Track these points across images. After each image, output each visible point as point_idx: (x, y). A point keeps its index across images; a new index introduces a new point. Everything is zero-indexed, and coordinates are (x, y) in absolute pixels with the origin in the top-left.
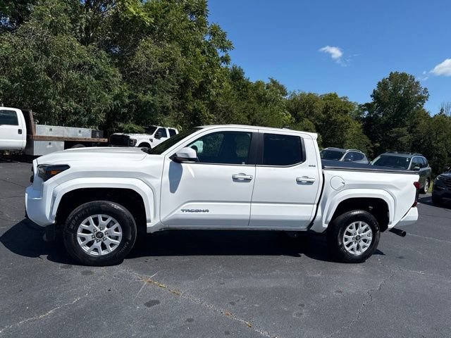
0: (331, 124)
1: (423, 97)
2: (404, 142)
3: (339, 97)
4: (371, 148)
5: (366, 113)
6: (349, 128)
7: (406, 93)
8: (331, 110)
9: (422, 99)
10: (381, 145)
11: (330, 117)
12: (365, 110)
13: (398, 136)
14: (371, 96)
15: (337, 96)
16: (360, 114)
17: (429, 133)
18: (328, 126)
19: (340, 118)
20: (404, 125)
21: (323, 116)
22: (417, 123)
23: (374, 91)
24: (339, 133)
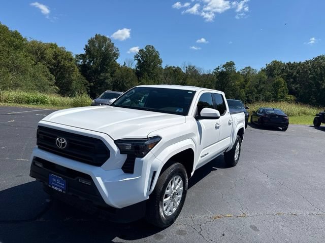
0: (61, 68)
1: (117, 54)
2: (109, 83)
3: (59, 46)
4: (88, 86)
5: (81, 61)
6: (74, 71)
7: (107, 50)
8: (60, 57)
9: (116, 55)
10: (94, 84)
11: (59, 62)
12: (80, 59)
13: (105, 79)
14: (84, 49)
15: (57, 46)
16: (77, 61)
17: (122, 78)
18: (58, 70)
19: (67, 64)
20: (107, 72)
21: (54, 61)
22: (114, 71)
23: (86, 46)
24: (67, 75)
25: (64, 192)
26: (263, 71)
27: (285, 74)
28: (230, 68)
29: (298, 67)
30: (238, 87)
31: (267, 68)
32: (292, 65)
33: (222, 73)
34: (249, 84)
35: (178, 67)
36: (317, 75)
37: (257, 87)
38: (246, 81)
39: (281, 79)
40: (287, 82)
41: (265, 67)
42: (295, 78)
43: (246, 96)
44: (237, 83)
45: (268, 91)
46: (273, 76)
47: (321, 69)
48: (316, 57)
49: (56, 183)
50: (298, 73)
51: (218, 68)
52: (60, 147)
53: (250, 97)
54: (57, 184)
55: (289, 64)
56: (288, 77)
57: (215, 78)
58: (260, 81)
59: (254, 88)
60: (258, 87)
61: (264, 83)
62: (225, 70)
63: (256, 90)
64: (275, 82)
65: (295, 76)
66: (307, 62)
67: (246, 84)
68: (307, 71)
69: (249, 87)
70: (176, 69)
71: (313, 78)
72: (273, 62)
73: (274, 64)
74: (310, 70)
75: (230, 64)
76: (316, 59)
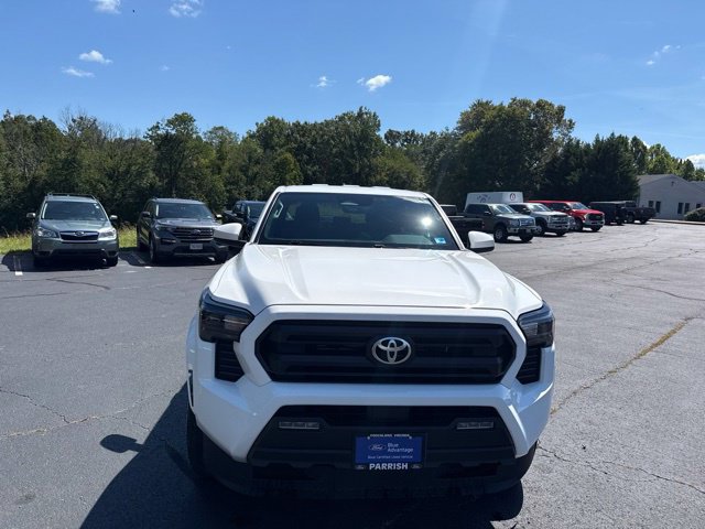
25: (416, 467)
26: (252, 136)
27: (294, 145)
28: (184, 128)
29: (314, 133)
30: (208, 171)
31: (258, 131)
32: (303, 127)
33: (167, 138)
34: (227, 164)
35: (45, 119)
36: (346, 148)
37: (244, 170)
38: (221, 158)
39: (289, 155)
40: (299, 161)
41: (254, 129)
42: (309, 153)
43: (228, 191)
44: (204, 161)
45: (267, 179)
46: (272, 148)
47: (350, 137)
48: (340, 114)
49: (384, 452)
50: (314, 143)
51: (157, 127)
52: (392, 361)
53: (235, 193)
54: (389, 454)
55: (297, 125)
56: (299, 151)
57: (151, 150)
58: (250, 159)
59: (240, 173)
60: (247, 171)
61: (257, 162)
62: (173, 132)
63: (244, 177)
64: (278, 160)
65: (310, 149)
66: (327, 123)
67: (223, 164)
68: (329, 140)
69: (229, 171)
70: (38, 124)
71: (341, 154)
72: (269, 119)
73: (271, 124)
74: (332, 137)
75: (183, 120)
76: (341, 119)
